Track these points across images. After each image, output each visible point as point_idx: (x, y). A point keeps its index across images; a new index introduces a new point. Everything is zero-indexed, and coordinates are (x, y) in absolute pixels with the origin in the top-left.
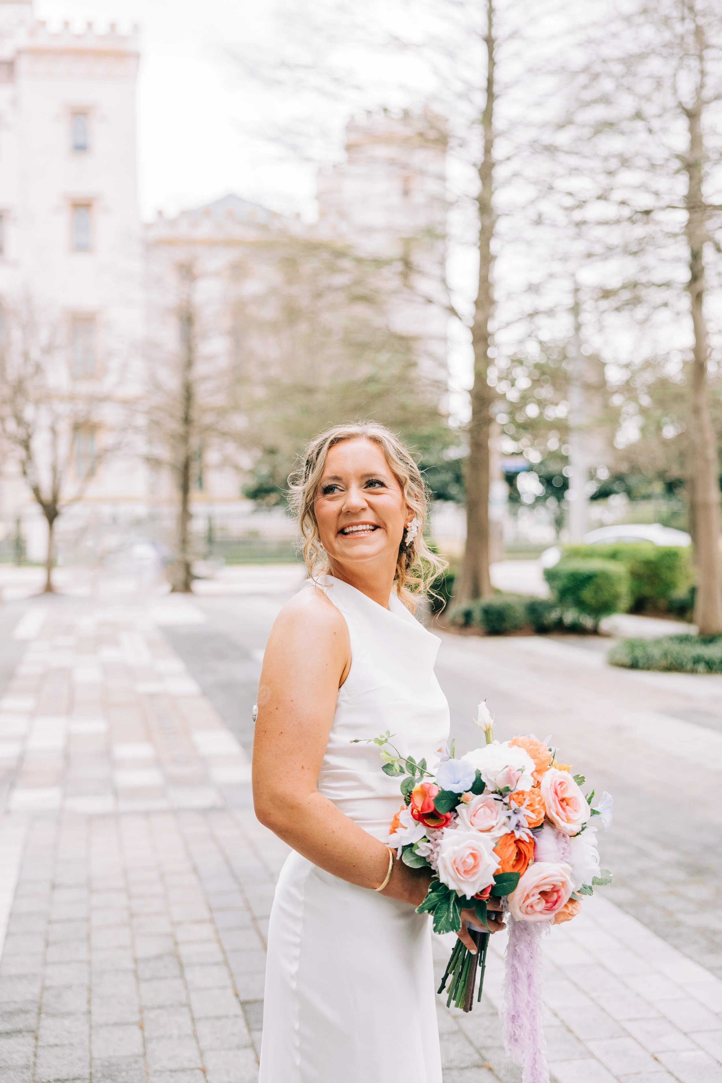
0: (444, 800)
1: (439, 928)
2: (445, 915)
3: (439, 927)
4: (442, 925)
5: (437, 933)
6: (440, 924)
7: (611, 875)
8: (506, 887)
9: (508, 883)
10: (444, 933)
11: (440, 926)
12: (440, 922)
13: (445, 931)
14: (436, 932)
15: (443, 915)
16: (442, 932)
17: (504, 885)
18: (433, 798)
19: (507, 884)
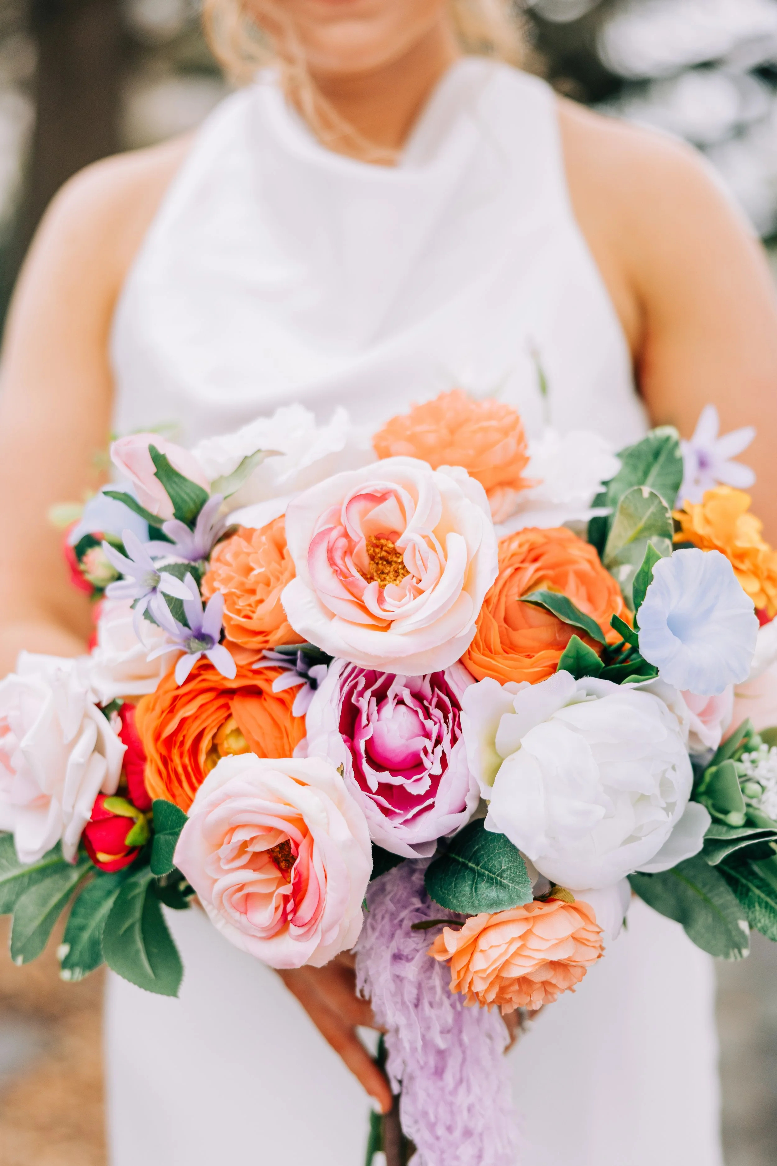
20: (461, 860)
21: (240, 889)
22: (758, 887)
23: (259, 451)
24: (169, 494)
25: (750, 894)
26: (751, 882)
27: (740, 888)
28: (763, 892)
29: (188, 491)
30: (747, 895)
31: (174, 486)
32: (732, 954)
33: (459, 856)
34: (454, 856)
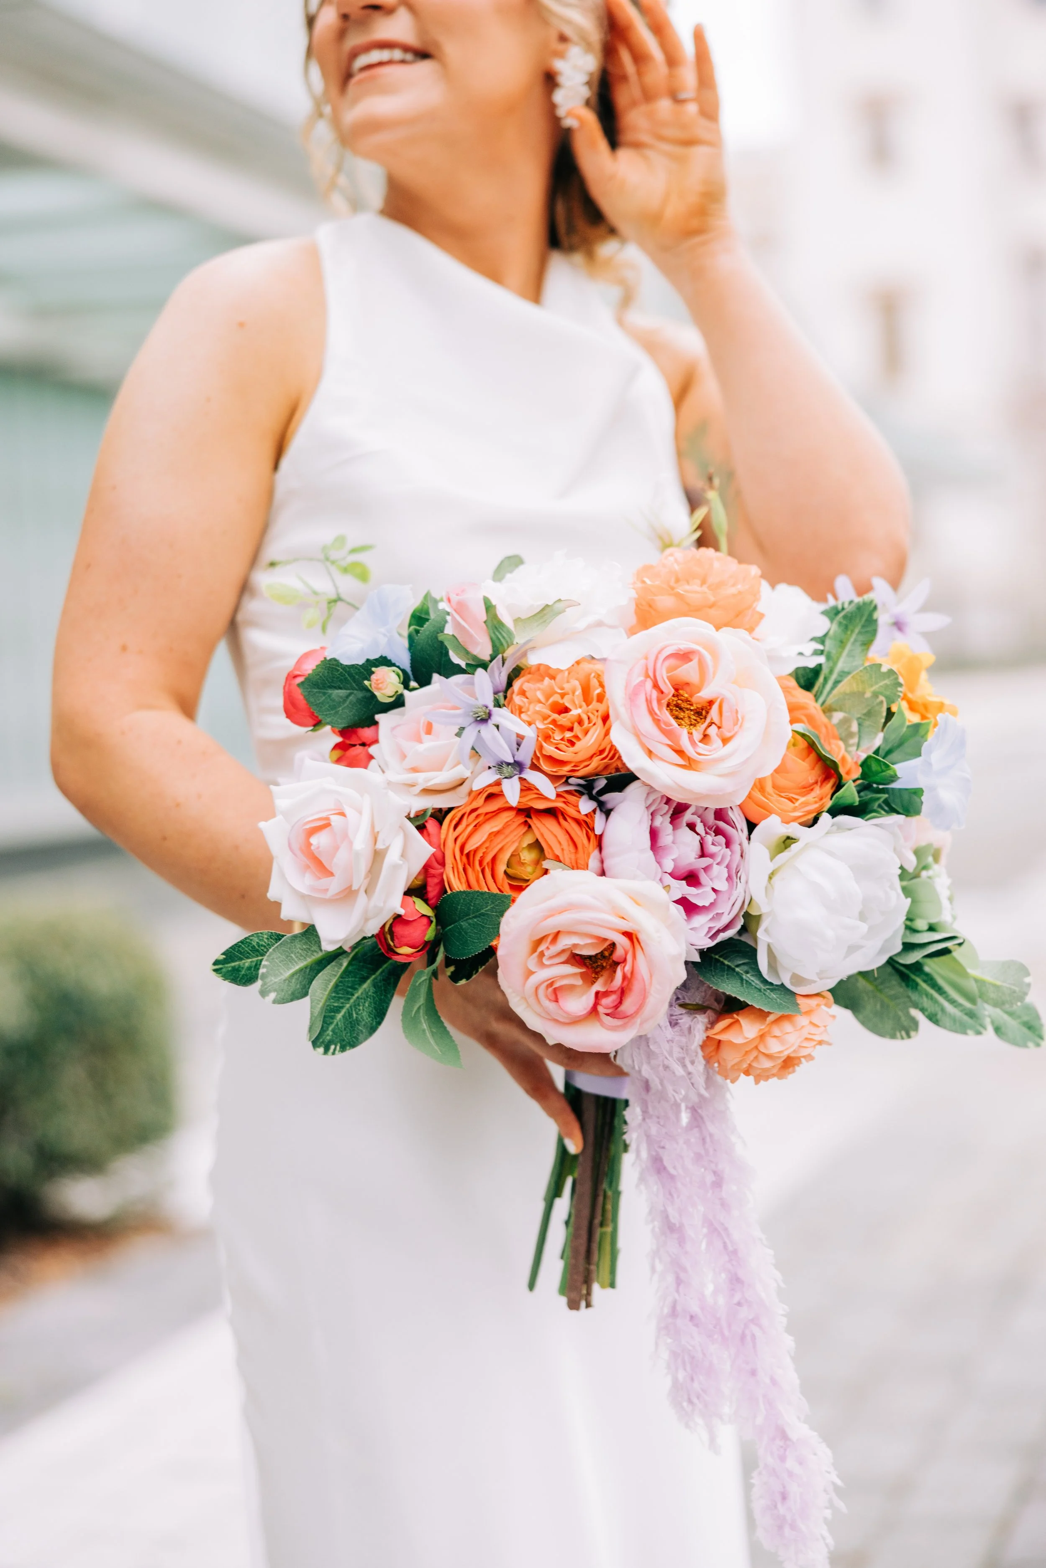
0: (341, 688)
1: (328, 1038)
2: (348, 1006)
3: (328, 1035)
4: (337, 1031)
5: (321, 1050)
6: (330, 1029)
7: (1027, 980)
8: (466, 933)
9: (470, 921)
10: (337, 1052)
11: (331, 1033)
12: (331, 1023)
13: (338, 1048)
14: (319, 1047)
15: (342, 1003)
16: (333, 1047)
17: (461, 926)
18: (299, 680)
19: (469, 924)
20: (726, 962)
21: (552, 984)
22: (925, 981)
23: (560, 600)
24: (491, 639)
25: (919, 988)
26: (918, 976)
27: (911, 983)
28: (928, 985)
29: (505, 635)
30: (916, 988)
31: (495, 631)
32: (898, 1035)
33: (725, 959)
34: (717, 957)
